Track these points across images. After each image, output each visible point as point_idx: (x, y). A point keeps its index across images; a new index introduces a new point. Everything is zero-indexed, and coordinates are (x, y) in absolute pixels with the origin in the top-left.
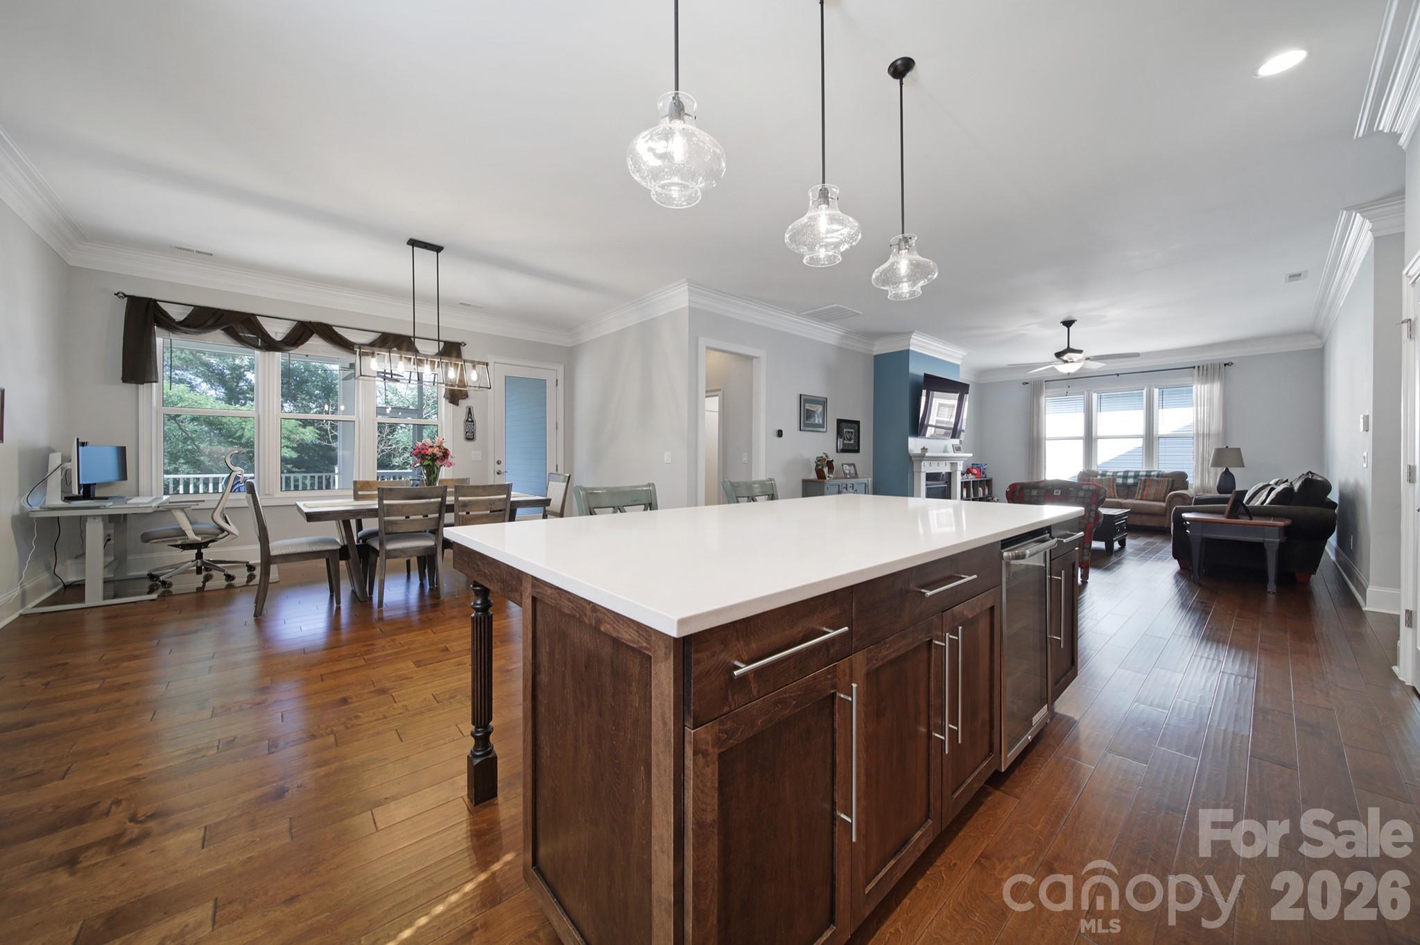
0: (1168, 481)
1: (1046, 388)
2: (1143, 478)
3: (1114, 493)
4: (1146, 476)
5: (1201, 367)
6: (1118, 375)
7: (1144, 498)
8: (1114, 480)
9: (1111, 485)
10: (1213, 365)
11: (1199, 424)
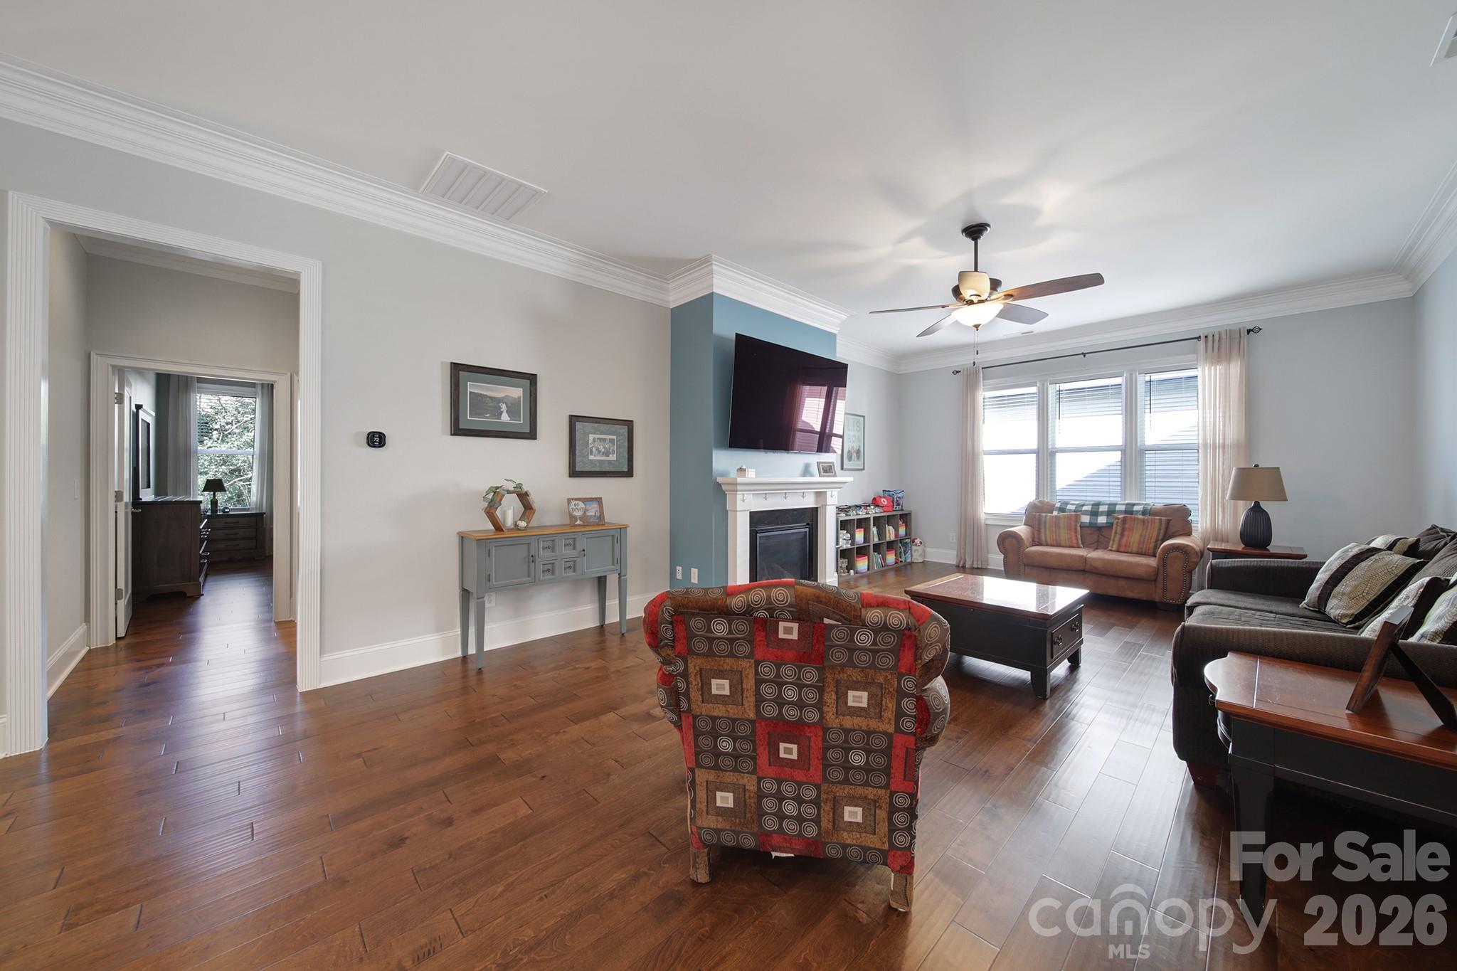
0: (1161, 520)
1: (983, 380)
2: (1121, 516)
3: (1077, 539)
4: (1126, 512)
5: (1210, 338)
6: (1084, 355)
7: (1122, 549)
8: (1077, 517)
9: (1073, 527)
10: (1230, 333)
11: (1208, 428)
